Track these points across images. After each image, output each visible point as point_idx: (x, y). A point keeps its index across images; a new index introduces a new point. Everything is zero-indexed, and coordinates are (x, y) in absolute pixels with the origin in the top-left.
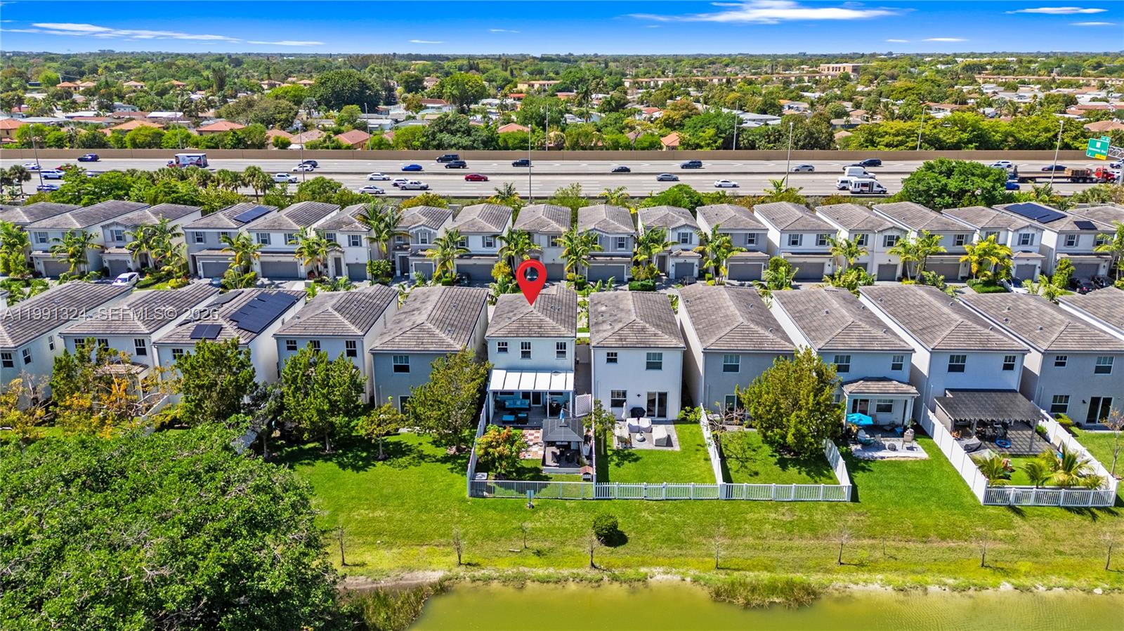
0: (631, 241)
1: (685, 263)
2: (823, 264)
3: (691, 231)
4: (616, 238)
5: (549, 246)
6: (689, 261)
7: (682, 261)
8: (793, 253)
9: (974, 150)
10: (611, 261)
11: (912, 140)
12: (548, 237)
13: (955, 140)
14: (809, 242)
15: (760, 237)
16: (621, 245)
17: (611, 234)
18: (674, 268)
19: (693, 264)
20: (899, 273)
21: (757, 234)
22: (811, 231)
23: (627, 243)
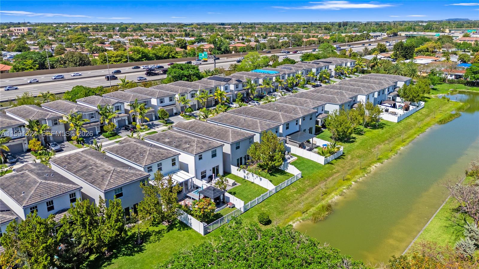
0: (97, 114)
1: (122, 120)
2: (173, 109)
3: (120, 105)
4: (89, 114)
5: (53, 125)
6: (123, 118)
7: (120, 119)
8: (163, 107)
9: (145, 61)
10: (91, 126)
11: (124, 59)
12: (52, 121)
13: (138, 57)
14: (167, 101)
15: (149, 102)
16: (93, 117)
17: (87, 112)
18: (117, 123)
19: (125, 119)
20: (197, 107)
21: (147, 101)
22: (167, 96)
23: (95, 115)
